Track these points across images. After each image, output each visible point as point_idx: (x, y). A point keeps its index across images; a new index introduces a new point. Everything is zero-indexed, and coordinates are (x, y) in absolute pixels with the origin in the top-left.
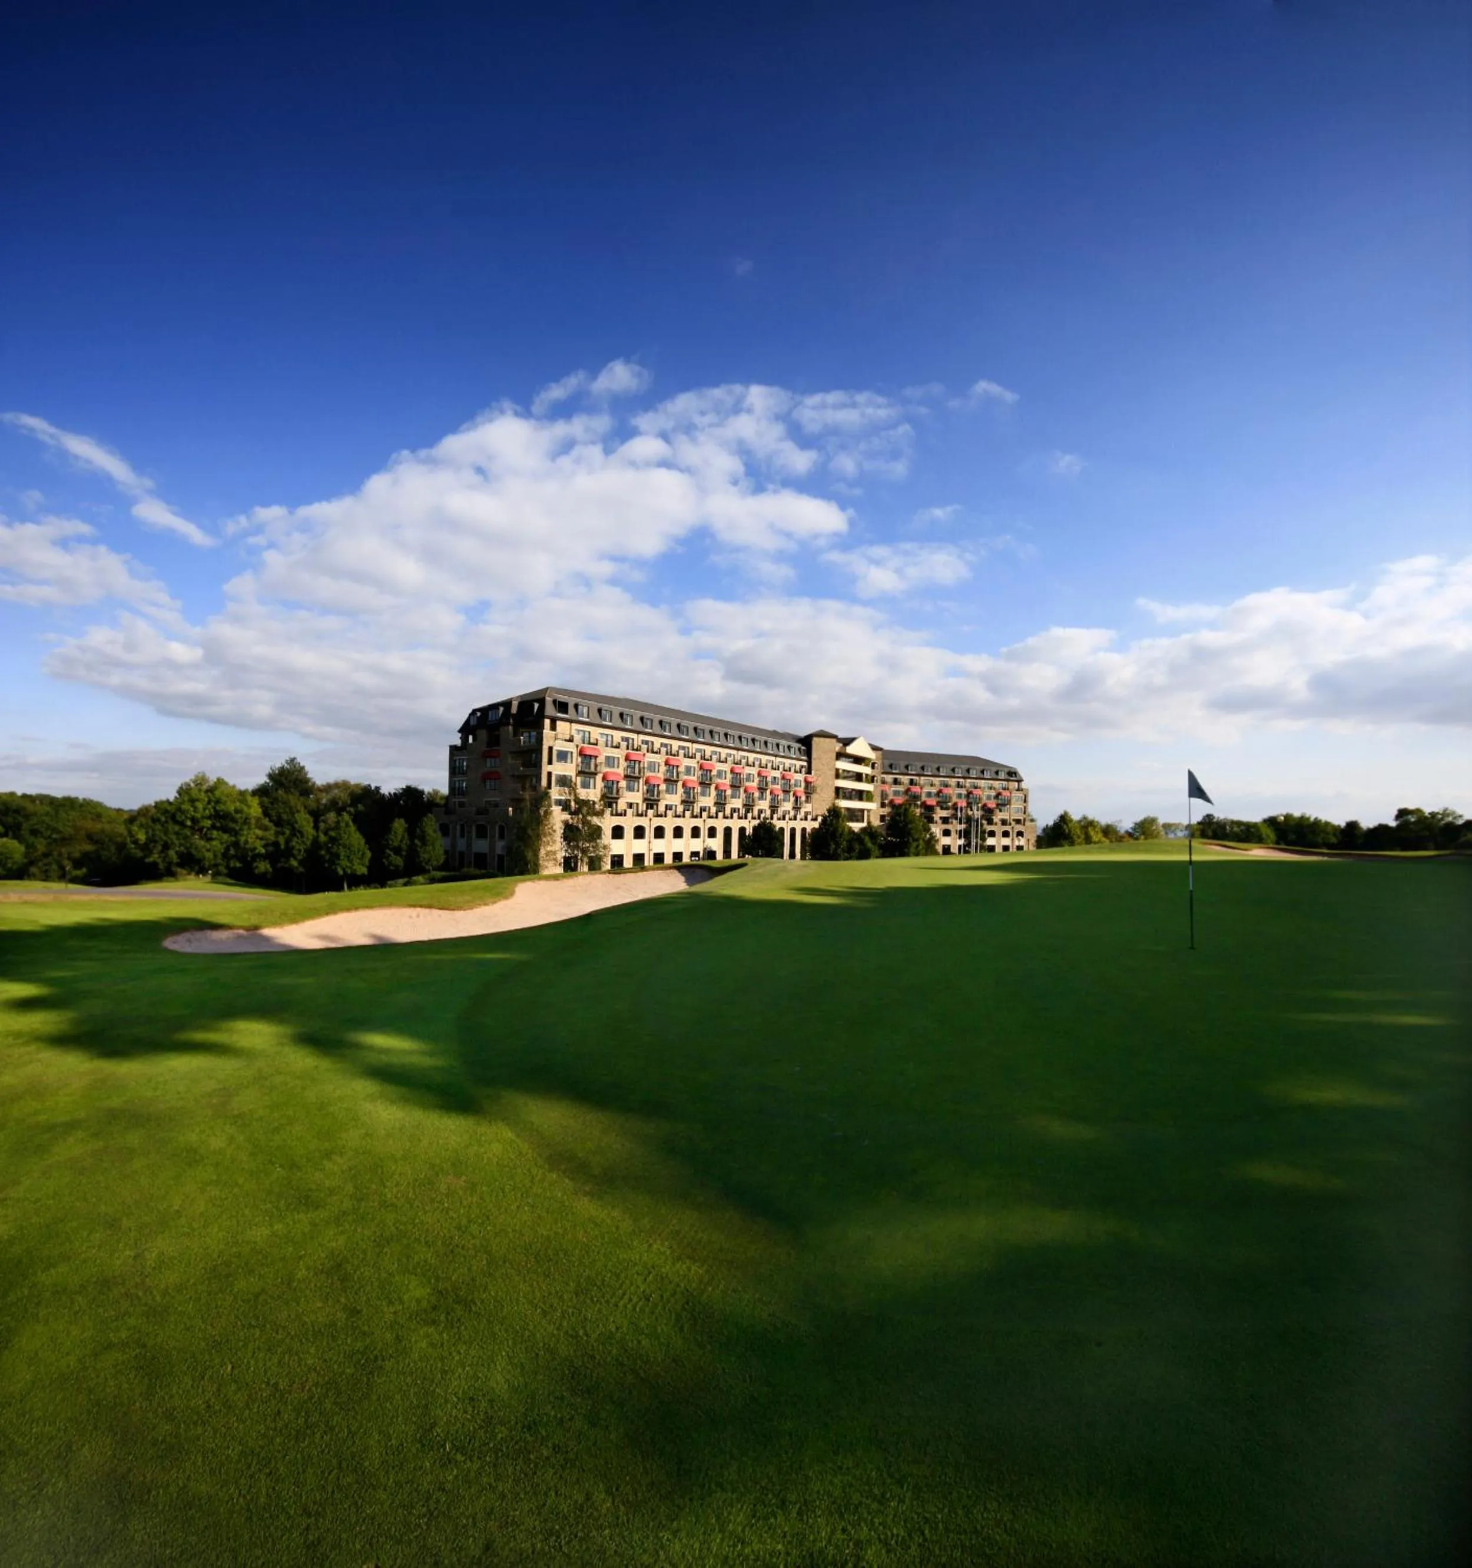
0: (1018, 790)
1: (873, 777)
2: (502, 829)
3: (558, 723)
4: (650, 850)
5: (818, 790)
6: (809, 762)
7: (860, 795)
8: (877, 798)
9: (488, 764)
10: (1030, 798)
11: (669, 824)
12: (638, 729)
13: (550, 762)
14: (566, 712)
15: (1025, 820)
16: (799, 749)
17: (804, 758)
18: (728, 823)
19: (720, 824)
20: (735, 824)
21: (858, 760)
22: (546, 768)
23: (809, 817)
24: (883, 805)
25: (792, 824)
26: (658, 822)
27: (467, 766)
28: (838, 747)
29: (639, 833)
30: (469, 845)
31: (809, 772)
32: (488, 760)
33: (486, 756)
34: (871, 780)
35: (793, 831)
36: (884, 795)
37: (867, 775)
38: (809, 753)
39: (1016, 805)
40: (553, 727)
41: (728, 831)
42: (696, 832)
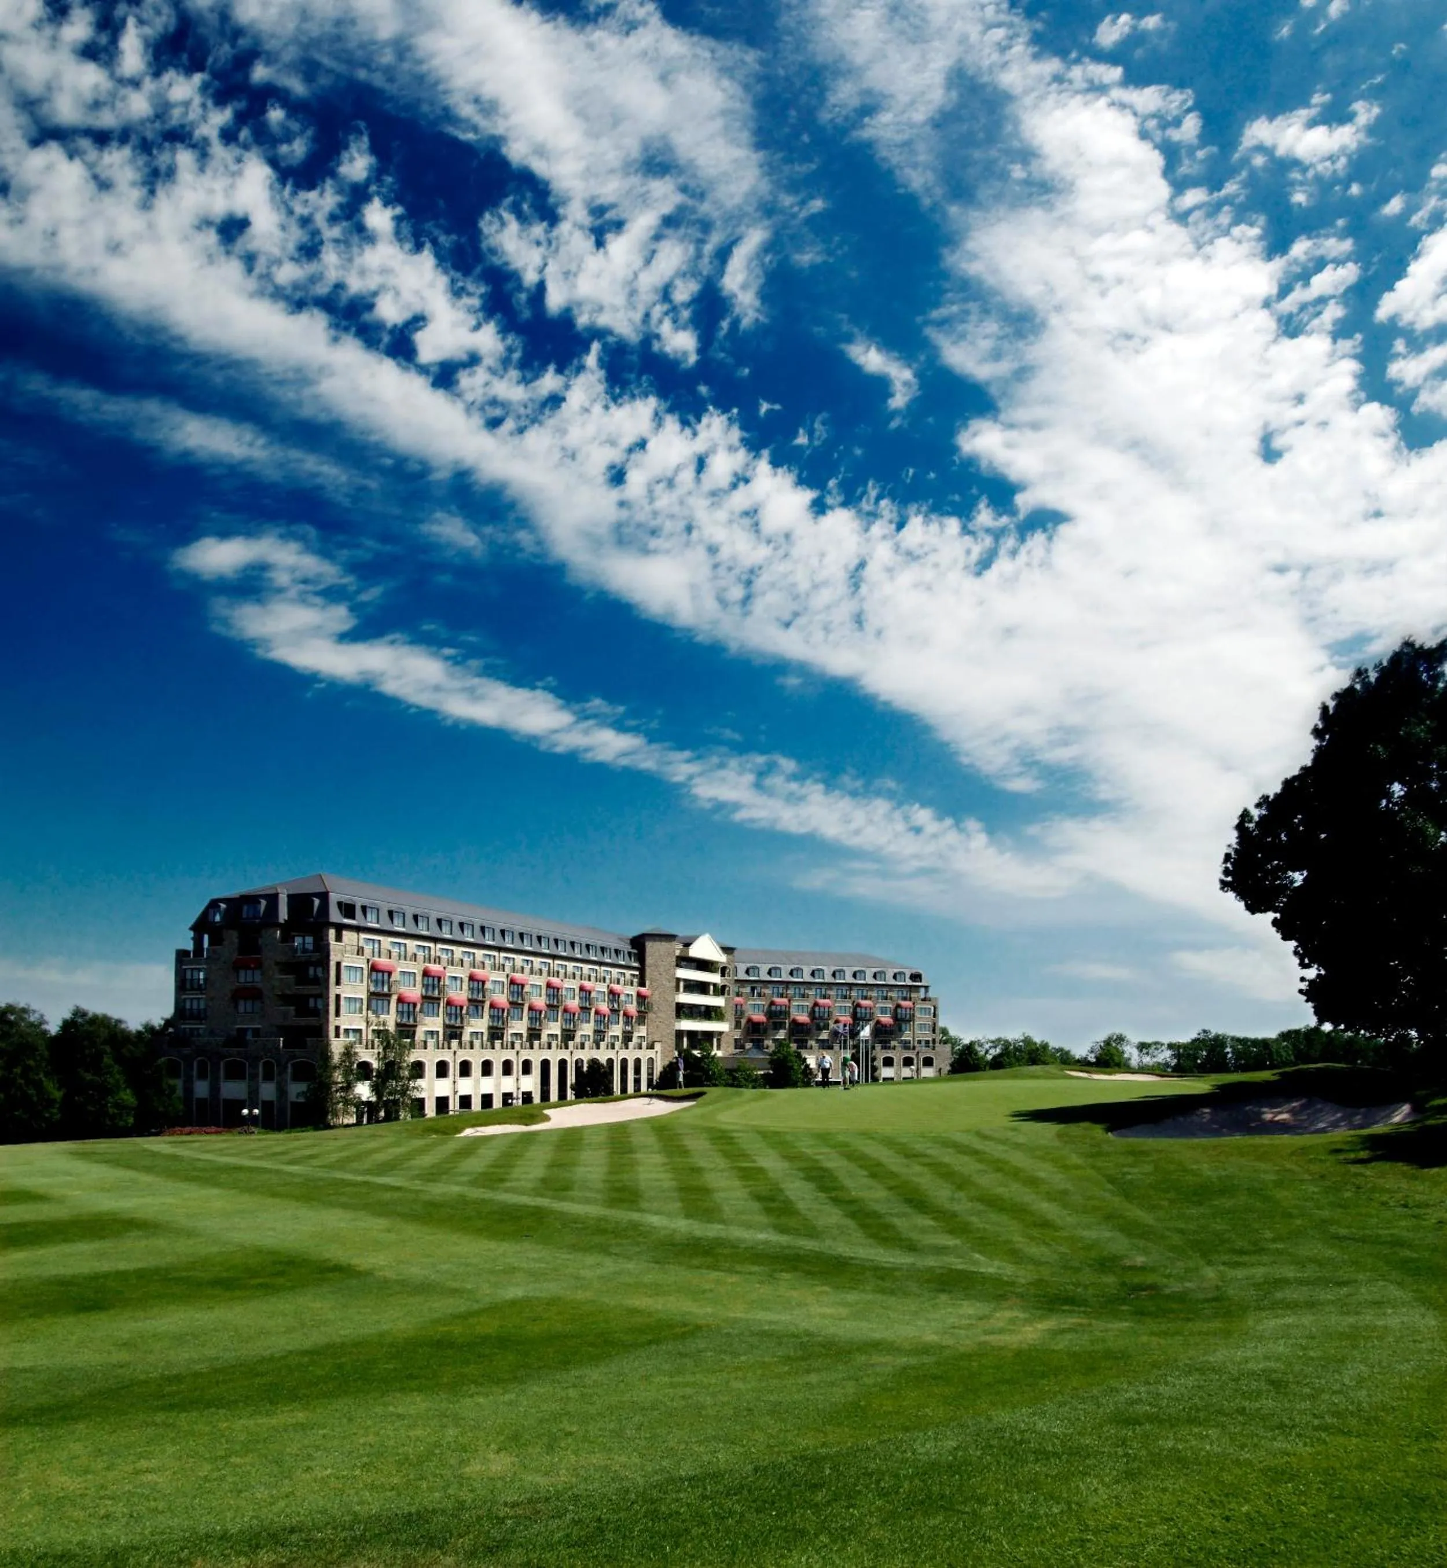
0: (924, 1000)
1: (724, 987)
2: (268, 1066)
3: (344, 933)
4: (455, 1092)
5: (655, 1008)
6: (642, 970)
7: (708, 1013)
8: (730, 1015)
9: (242, 980)
10: (939, 1012)
11: (476, 1058)
12: (434, 935)
13: (338, 982)
14: (353, 917)
15: (934, 1041)
16: (630, 954)
17: (636, 965)
18: (546, 1055)
19: (536, 1057)
20: (554, 1056)
21: (704, 965)
22: (334, 990)
23: (644, 1044)
24: (738, 1025)
25: (623, 1054)
26: (463, 1055)
27: (205, 979)
28: (677, 949)
29: (442, 1070)
30: (215, 1089)
31: (642, 984)
32: (242, 973)
33: (238, 967)
34: (720, 991)
35: (624, 1062)
36: (739, 1013)
37: (715, 985)
38: (641, 957)
39: (922, 1019)
40: (339, 938)
41: (545, 1064)
42: (507, 1068)
